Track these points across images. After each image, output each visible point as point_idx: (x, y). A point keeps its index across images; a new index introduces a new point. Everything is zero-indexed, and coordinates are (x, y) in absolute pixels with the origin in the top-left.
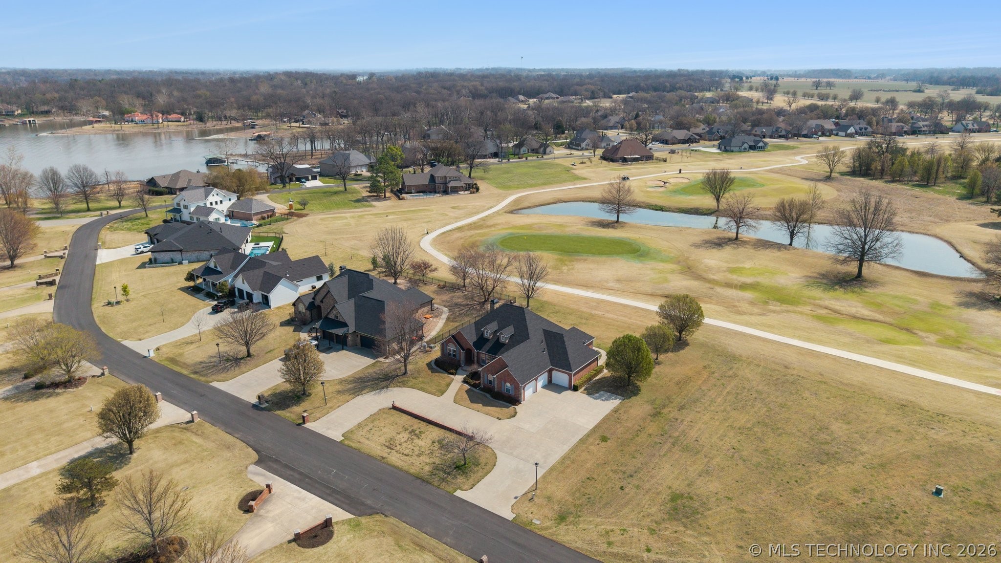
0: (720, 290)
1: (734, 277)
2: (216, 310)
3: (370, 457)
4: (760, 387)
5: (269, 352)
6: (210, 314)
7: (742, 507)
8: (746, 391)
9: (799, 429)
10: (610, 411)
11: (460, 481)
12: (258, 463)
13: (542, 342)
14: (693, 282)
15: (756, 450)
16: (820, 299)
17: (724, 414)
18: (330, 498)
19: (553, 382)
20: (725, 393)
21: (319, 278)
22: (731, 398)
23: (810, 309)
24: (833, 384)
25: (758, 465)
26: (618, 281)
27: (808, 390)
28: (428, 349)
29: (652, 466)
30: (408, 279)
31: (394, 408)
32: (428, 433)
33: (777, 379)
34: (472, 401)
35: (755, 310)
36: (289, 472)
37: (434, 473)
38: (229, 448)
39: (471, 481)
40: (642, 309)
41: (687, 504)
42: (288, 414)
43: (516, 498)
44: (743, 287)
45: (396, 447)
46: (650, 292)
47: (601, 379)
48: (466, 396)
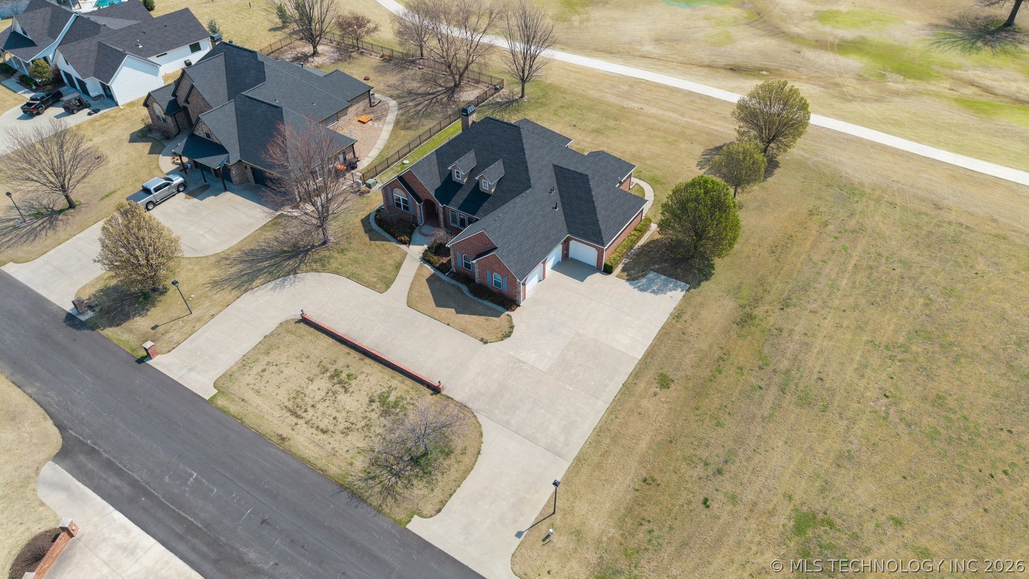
0: (811, 54)
1: (827, 28)
2: (31, 111)
3: (259, 437)
4: (905, 253)
5: (107, 196)
6: (20, 118)
7: (923, 542)
8: (884, 260)
9: (985, 344)
10: (668, 316)
11: (419, 492)
12: (63, 456)
13: (552, 190)
14: (768, 40)
15: (924, 399)
16: (959, 67)
17: (856, 314)
18: (182, 547)
19: (571, 255)
20: (850, 267)
21: (195, 48)
22: (861, 277)
23: (948, 86)
24: (1017, 241)
25: (934, 435)
26: (658, 41)
27: (982, 254)
28: (363, 188)
29: (753, 445)
30: (334, 44)
31: (305, 321)
32: (363, 376)
33: (930, 233)
34: (439, 304)
35: (869, 91)
36: (114, 481)
37: (372, 474)
38: (13, 419)
39: (438, 494)
40: (701, 96)
41: (825, 540)
42: (125, 337)
43: (519, 534)
44: (843, 47)
45: (306, 411)
46: (707, 63)
47: (647, 245)
48: (427, 291)
